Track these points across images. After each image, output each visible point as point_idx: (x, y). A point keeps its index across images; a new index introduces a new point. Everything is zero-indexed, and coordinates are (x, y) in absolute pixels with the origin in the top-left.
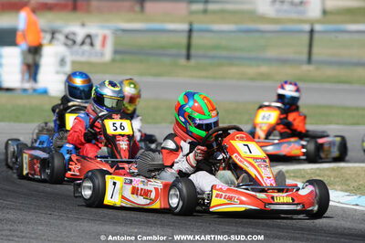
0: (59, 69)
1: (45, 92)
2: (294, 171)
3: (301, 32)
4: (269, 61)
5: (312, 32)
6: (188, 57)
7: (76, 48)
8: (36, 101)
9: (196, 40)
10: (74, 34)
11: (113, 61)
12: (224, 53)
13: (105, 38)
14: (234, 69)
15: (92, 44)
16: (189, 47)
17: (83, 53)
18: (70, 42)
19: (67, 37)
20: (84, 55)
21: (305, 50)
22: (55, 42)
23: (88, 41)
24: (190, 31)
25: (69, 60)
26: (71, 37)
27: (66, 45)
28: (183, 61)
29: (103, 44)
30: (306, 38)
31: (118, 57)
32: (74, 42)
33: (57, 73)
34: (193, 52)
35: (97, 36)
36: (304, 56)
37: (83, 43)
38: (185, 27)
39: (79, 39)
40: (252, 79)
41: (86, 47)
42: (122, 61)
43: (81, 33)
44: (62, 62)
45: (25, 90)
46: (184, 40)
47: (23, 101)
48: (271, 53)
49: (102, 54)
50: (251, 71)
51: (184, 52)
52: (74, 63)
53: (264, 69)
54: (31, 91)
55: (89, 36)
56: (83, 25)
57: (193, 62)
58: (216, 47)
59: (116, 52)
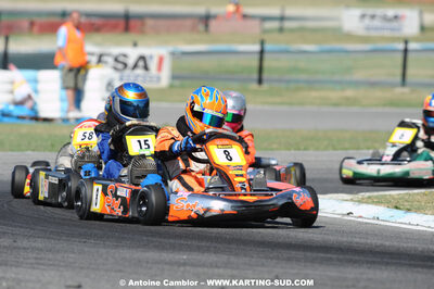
4: (357, 84)
5: (406, 51)
6: (260, 81)
7: (127, 72)
10: (125, 55)
11: (171, 86)
13: (161, 60)
15: (146, 68)
16: (260, 70)
17: (136, 78)
18: (119, 65)
19: (116, 60)
20: (137, 80)
21: (399, 71)
23: (141, 63)
24: (262, 52)
26: (121, 59)
27: (115, 69)
28: (254, 86)
29: (160, 67)
30: (400, 57)
31: (177, 83)
32: (125, 65)
34: (265, 75)
35: (151, 57)
36: (398, 79)
37: (135, 66)
38: (257, 48)
39: (131, 62)
41: (139, 72)
42: (182, 87)
43: (133, 54)
44: (109, 86)
46: (255, 63)
47: (63, 131)
48: (359, 75)
51: (254, 75)
53: (350, 93)
54: (73, 121)
55: (142, 58)
56: (135, 45)
57: (265, 86)
59: (174, 77)
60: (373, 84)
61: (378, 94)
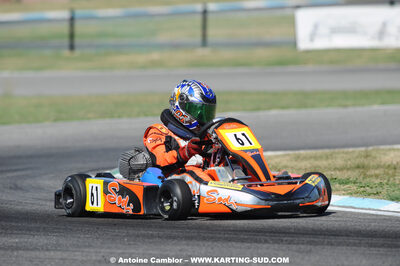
4: (161, 47)
5: (205, 12)
6: (72, 47)
9: (79, 27)
12: (112, 41)
14: (122, 59)
16: (72, 36)
21: (198, 32)
24: (72, 19)
28: (66, 52)
30: (198, 19)
34: (77, 41)
36: (198, 39)
40: (144, 67)
46: (65, 28)
50: (142, 58)
51: (66, 41)
53: (155, 56)
57: (77, 52)
58: (102, 35)
60: (176, 46)
61: (181, 56)
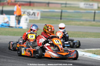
0: (25, 21)
1: (22, 28)
2: (90, 50)
3: (92, 13)
4: (83, 20)
5: (95, 13)
6: (61, 19)
7: (30, 16)
8: (19, 30)
9: (63, 14)
10: (30, 12)
11: (40, 20)
12: (71, 18)
13: (38, 13)
14: (73, 23)
15: (35, 15)
16: (61, 16)
17: (32, 17)
18: (29, 14)
19: (28, 13)
20: (32, 18)
21: (93, 17)
22: (25, 14)
23: (34, 14)
24: (62, 12)
25: (28, 19)
26: (29, 13)
27: (27, 15)
28: (59, 20)
29: (38, 15)
30: (93, 14)
31: (42, 19)
32: (30, 14)
33: (25, 22)
34: (62, 17)
35: (36, 13)
36: (93, 19)
37: (32, 15)
38: (60, 11)
39: (31, 13)
40: (78, 25)
41: (33, 16)
42: (43, 20)
43: (32, 12)
44: (27, 20)
45: (16, 27)
46: (60, 14)
47: (16, 30)
48: (84, 18)
49: (37, 18)
50: (78, 23)
51: (60, 17)
52: (30, 20)
53: (82, 23)
54: (18, 28)
55: (34, 13)
56: (32, 10)
57: (62, 20)
58: (68, 16)
59: (41, 17)
60: (87, 21)
61: (88, 23)
